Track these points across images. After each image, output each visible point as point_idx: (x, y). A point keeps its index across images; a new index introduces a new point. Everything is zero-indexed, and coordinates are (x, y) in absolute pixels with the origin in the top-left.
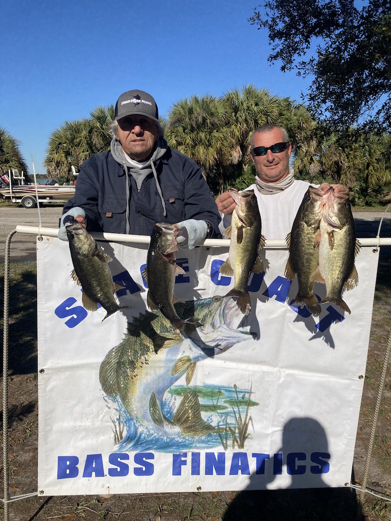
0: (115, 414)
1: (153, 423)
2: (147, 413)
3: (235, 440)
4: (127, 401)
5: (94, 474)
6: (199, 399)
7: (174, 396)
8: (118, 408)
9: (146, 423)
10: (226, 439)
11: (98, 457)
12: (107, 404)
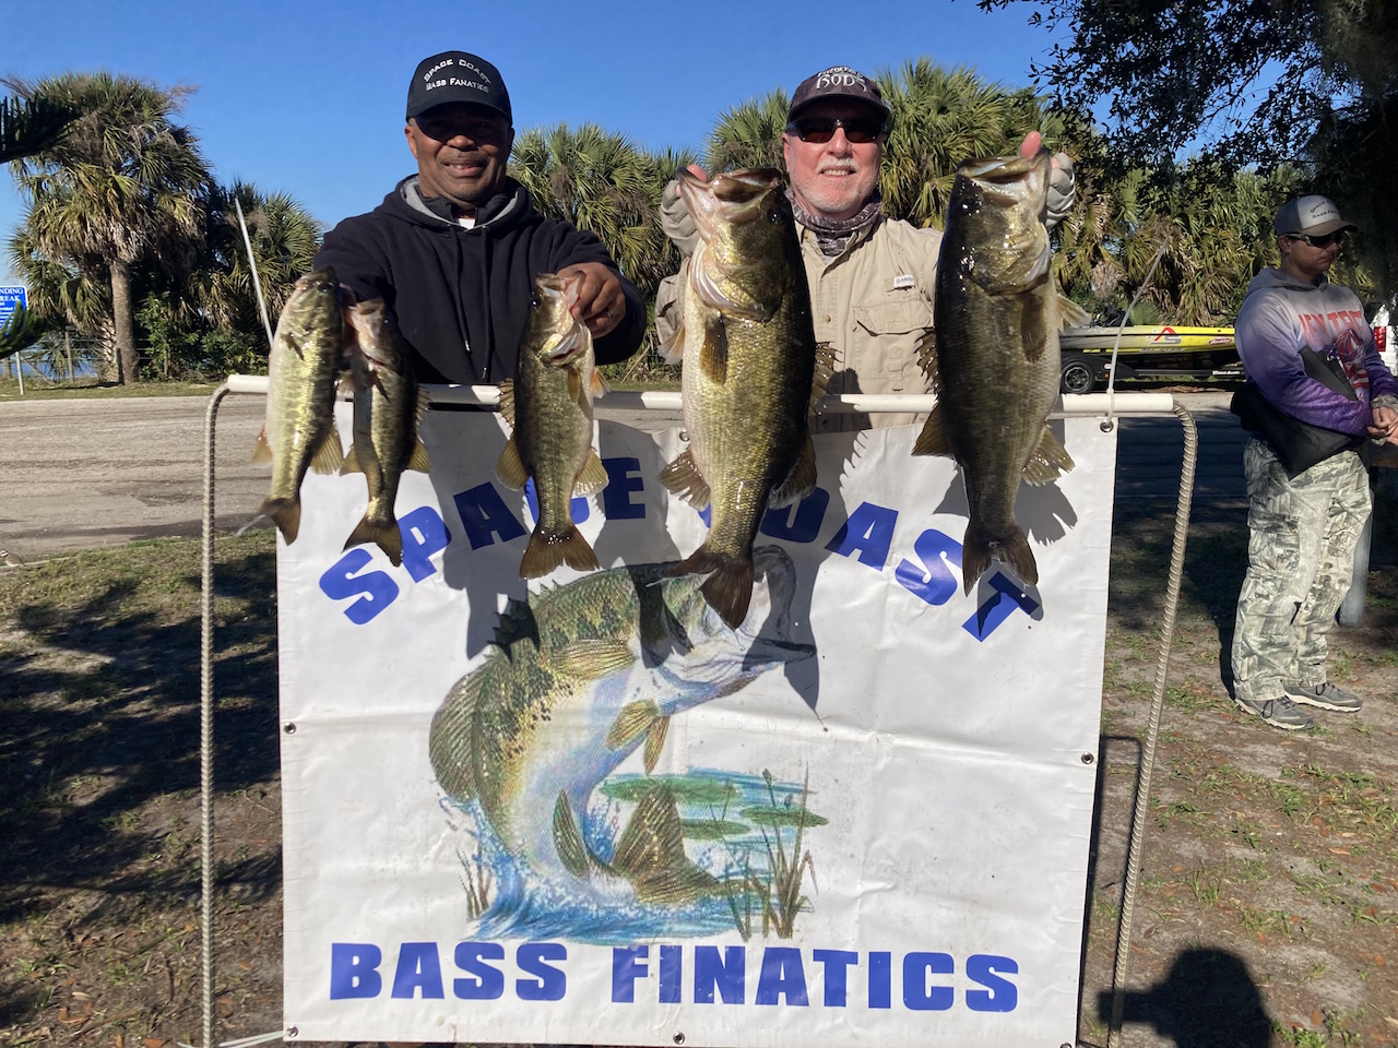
0: (468, 844)
1: (562, 869)
2: (547, 843)
3: (769, 914)
4: (498, 812)
5: (418, 990)
6: (679, 806)
7: (615, 800)
8: (476, 829)
9: (545, 870)
10: (748, 911)
11: (428, 951)
12: (449, 818)
